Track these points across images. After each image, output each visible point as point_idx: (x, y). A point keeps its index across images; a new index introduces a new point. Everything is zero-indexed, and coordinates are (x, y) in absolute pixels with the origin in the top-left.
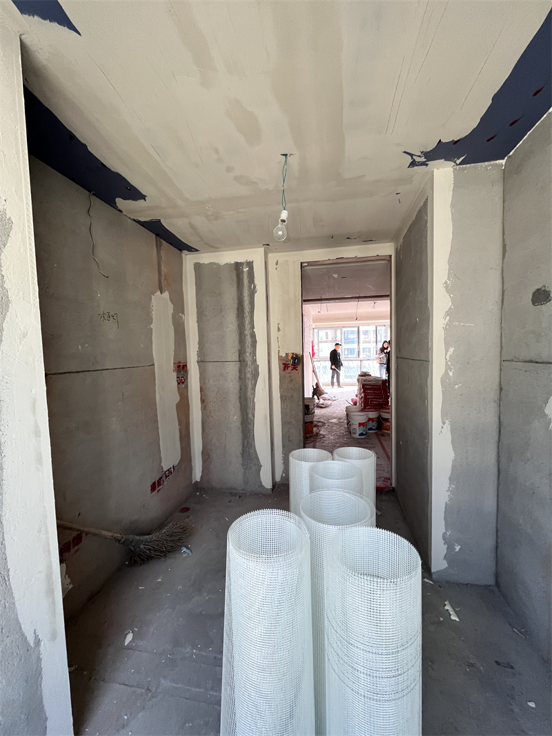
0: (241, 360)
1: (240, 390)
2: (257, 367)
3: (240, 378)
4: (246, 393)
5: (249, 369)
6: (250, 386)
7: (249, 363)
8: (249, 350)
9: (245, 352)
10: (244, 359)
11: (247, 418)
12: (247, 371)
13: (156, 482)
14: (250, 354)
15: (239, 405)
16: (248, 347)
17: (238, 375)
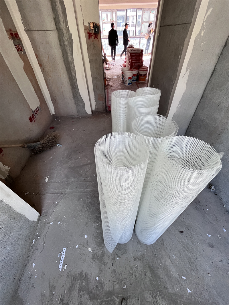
0: (58, 29)
1: (63, 55)
2: (70, 36)
3: (61, 45)
4: (67, 58)
5: (66, 38)
6: (69, 52)
7: (64, 31)
8: (61, 19)
9: (59, 20)
10: (60, 28)
11: (72, 76)
12: (64, 39)
13: (31, 117)
14: (63, 22)
15: (65, 67)
16: (60, 15)
17: (59, 43)
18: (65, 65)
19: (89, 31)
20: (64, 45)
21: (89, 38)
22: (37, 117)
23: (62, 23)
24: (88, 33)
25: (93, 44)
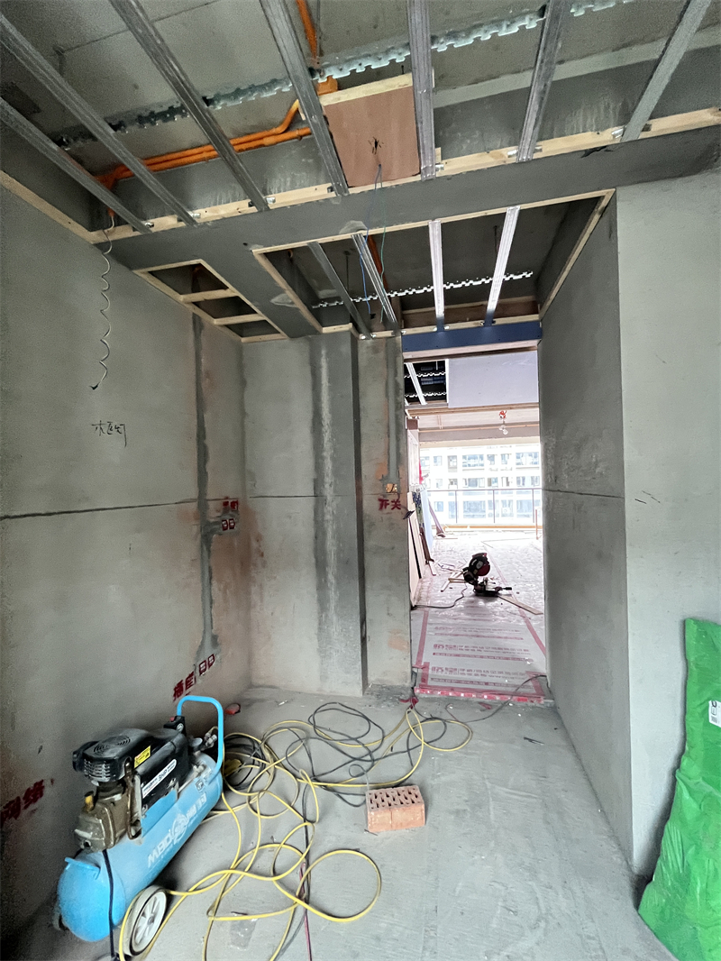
0: (318, 494)
1: (316, 537)
3: (315, 521)
4: (324, 542)
5: (329, 508)
6: (330, 534)
7: (329, 498)
8: (328, 480)
9: (323, 482)
10: (321, 493)
11: (325, 581)
12: (325, 511)
13: (184, 682)
14: (330, 485)
15: (313, 560)
16: (328, 475)
17: (312, 515)
18: (316, 558)
19: (382, 497)
20: (323, 520)
21: (381, 508)
22: (199, 681)
23: (327, 486)
24: (380, 500)
25: (390, 519)
